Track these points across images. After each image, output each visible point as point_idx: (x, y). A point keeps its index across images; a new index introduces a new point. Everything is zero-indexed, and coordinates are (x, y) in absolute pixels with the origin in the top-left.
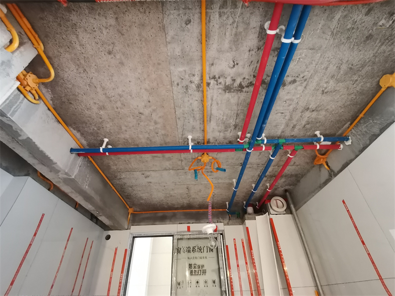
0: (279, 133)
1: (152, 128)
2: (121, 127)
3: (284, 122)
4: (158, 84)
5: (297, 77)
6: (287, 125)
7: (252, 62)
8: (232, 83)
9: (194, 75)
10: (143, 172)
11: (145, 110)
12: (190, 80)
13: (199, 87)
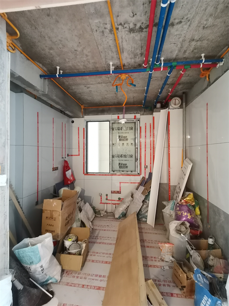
0: (174, 56)
1: (85, 59)
2: (65, 60)
3: (177, 49)
4: (83, 32)
5: (182, 19)
6: (179, 51)
7: (146, 12)
8: (134, 26)
9: (106, 24)
10: (85, 85)
11: (78, 48)
12: (104, 27)
13: (111, 31)
